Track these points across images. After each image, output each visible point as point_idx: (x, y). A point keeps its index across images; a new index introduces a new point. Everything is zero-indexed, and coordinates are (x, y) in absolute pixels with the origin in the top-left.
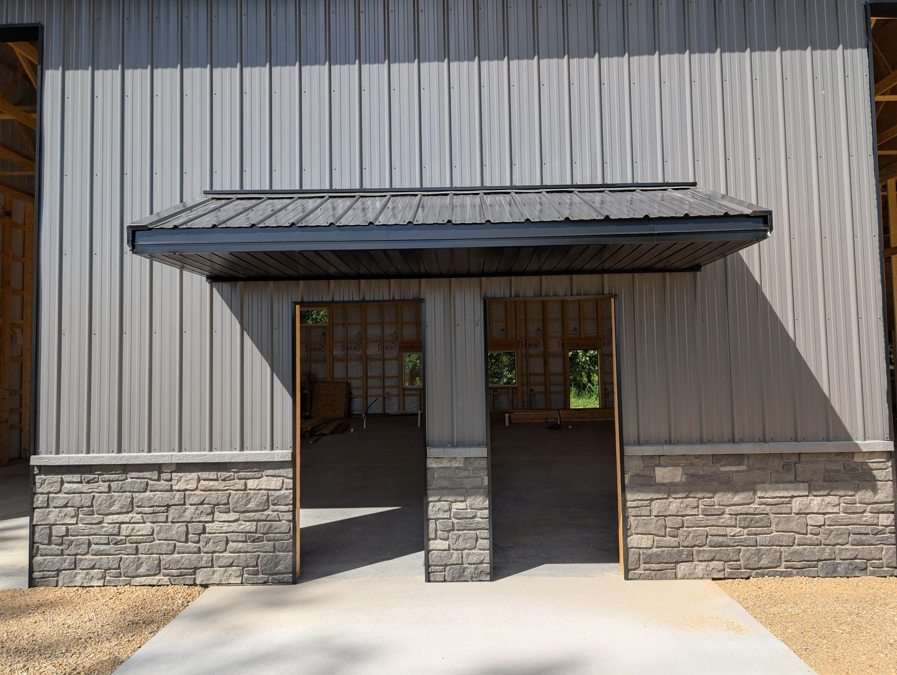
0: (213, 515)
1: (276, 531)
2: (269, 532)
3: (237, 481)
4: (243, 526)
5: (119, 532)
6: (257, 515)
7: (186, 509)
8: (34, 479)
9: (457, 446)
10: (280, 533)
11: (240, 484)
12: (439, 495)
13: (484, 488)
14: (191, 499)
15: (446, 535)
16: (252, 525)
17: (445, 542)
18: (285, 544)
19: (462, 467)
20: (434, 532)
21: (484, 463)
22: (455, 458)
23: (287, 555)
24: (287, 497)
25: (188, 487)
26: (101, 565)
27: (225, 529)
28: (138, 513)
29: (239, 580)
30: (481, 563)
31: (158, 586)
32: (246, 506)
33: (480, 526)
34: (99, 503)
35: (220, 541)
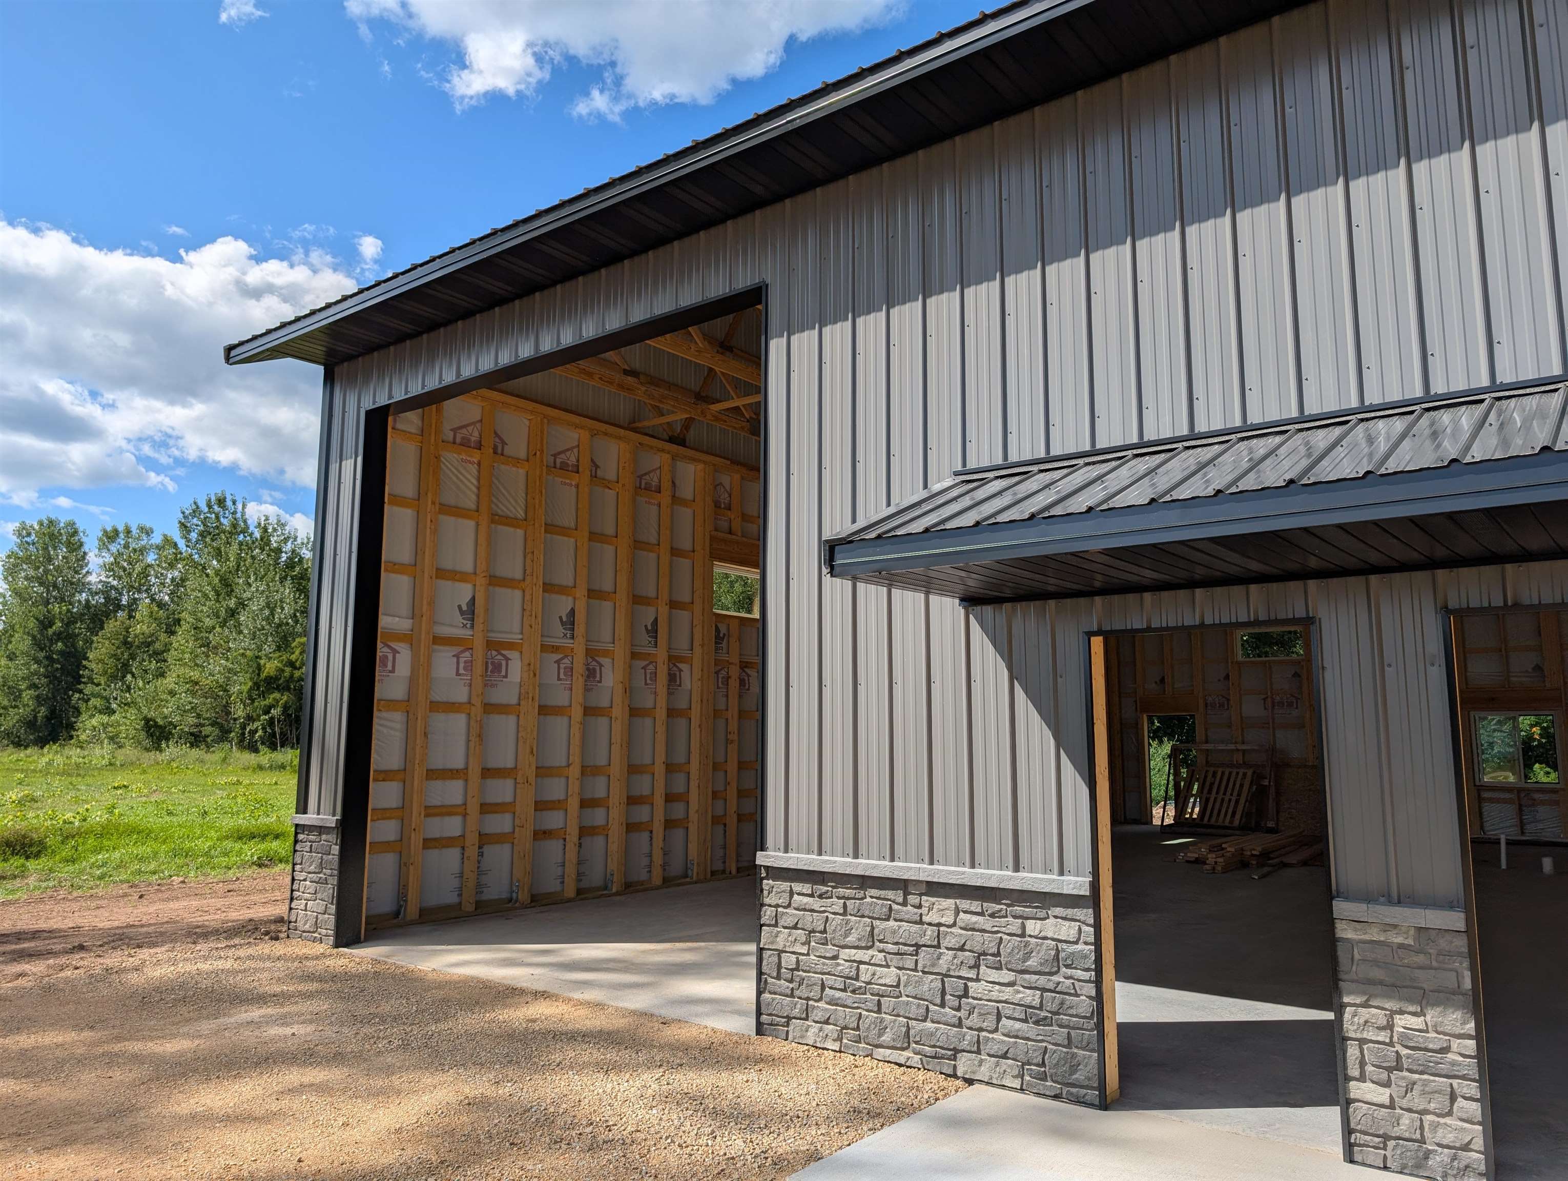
0: (979, 970)
1: (1071, 1012)
2: (1061, 1011)
3: (1010, 919)
4: (1021, 995)
5: (858, 974)
6: (1042, 981)
7: (941, 954)
8: (761, 884)
9: (1399, 902)
10: (1076, 1016)
11: (1014, 926)
12: (1364, 993)
13: (1463, 994)
14: (947, 940)
15: (1384, 1076)
16: (1034, 996)
17: (1381, 1090)
18: (1086, 1037)
19: (1410, 945)
20: (1357, 1066)
21: (1461, 943)
22: (1395, 926)
23: (1090, 1057)
24: (1085, 957)
25: (943, 920)
26: (836, 1020)
27: (995, 995)
28: (880, 951)
29: (1017, 1084)
30: (1466, 1148)
31: (908, 1067)
32: (1024, 962)
33: (1458, 1071)
34: (833, 928)
35: (988, 1013)
